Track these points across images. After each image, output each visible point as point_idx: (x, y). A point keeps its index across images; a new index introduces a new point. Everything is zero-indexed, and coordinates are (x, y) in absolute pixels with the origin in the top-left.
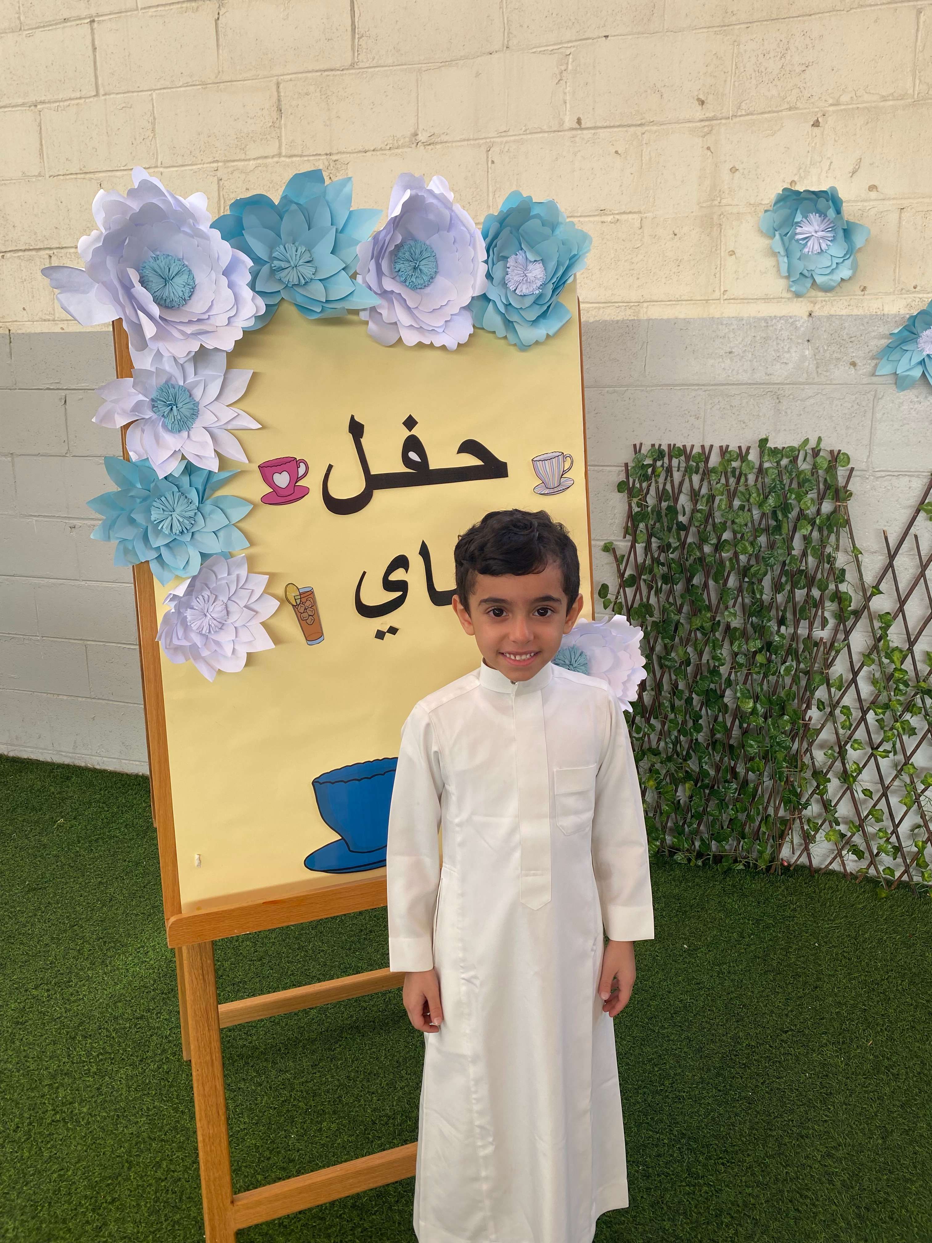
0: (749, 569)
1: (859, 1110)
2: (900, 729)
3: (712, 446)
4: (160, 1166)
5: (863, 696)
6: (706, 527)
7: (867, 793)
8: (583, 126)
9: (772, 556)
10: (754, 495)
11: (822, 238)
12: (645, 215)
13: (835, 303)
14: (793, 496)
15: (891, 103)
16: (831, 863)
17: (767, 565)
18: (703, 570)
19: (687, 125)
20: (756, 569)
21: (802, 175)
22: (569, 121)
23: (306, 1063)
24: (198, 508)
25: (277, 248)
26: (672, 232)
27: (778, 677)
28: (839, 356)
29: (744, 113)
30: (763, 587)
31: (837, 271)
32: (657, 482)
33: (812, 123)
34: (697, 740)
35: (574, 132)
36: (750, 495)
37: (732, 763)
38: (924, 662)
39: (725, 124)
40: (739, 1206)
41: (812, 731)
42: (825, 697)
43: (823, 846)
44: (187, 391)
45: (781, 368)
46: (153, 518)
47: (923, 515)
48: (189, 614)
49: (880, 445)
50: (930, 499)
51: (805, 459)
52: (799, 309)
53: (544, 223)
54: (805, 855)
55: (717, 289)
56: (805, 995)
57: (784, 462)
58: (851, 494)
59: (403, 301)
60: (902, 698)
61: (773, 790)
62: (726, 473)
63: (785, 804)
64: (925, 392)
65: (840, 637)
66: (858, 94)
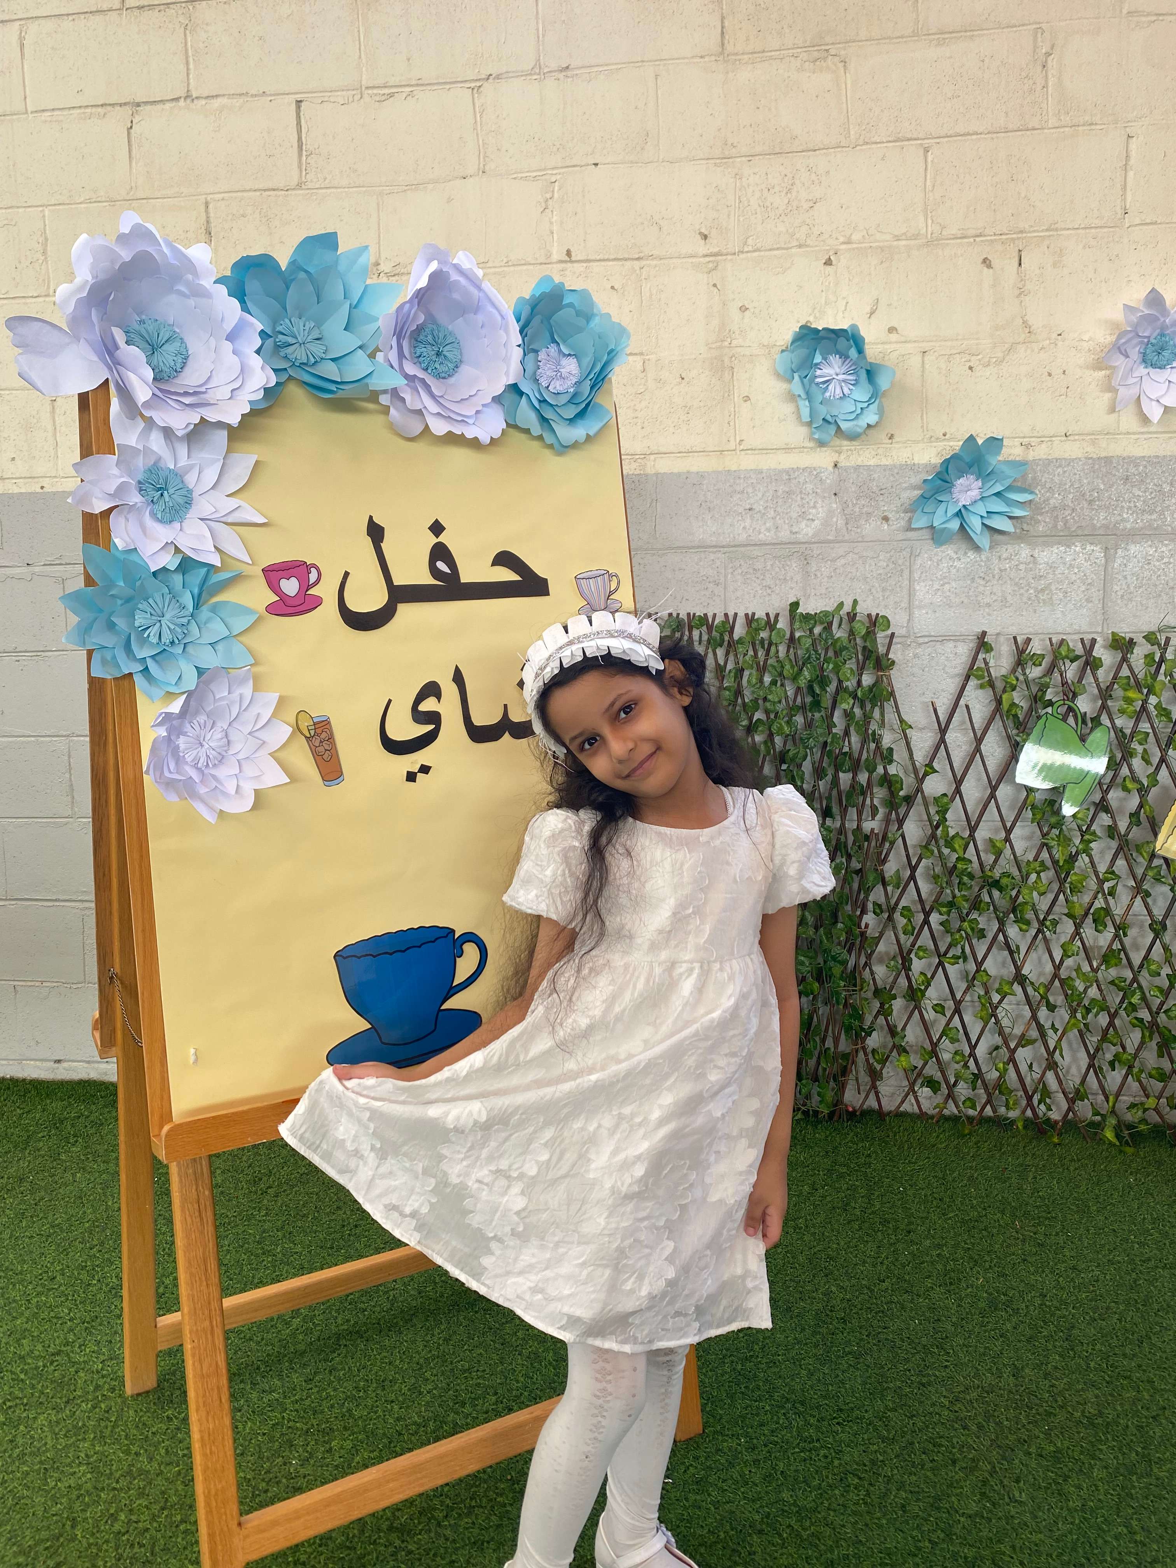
0: (786, 753)
2: (969, 930)
3: (736, 614)
5: (924, 895)
6: (735, 705)
7: (938, 1009)
8: (573, 258)
9: (810, 736)
10: (788, 667)
11: (844, 381)
12: (647, 357)
13: (861, 453)
14: (831, 666)
15: (904, 243)
16: (903, 1102)
17: (806, 748)
19: (690, 260)
20: (794, 752)
21: (817, 315)
22: (557, 254)
23: (297, 1379)
24: (192, 615)
25: (282, 321)
26: (678, 376)
28: (870, 510)
29: (750, 248)
30: (804, 773)
31: (862, 417)
33: (823, 262)
35: (563, 265)
36: (782, 667)
38: (986, 851)
39: (731, 260)
40: (866, 1465)
41: (869, 941)
42: (882, 900)
43: (892, 1082)
44: (179, 475)
45: (807, 526)
46: (137, 624)
47: (973, 683)
48: (182, 742)
49: (920, 607)
50: (980, 663)
51: (840, 625)
52: (823, 459)
53: (578, 313)
54: (872, 1095)
55: (732, 439)
56: (898, 1241)
57: (817, 630)
58: (893, 662)
59: (427, 387)
60: (968, 894)
61: (831, 1017)
62: (753, 644)
63: (846, 1032)
64: (964, 547)
65: (893, 827)
66: (870, 233)
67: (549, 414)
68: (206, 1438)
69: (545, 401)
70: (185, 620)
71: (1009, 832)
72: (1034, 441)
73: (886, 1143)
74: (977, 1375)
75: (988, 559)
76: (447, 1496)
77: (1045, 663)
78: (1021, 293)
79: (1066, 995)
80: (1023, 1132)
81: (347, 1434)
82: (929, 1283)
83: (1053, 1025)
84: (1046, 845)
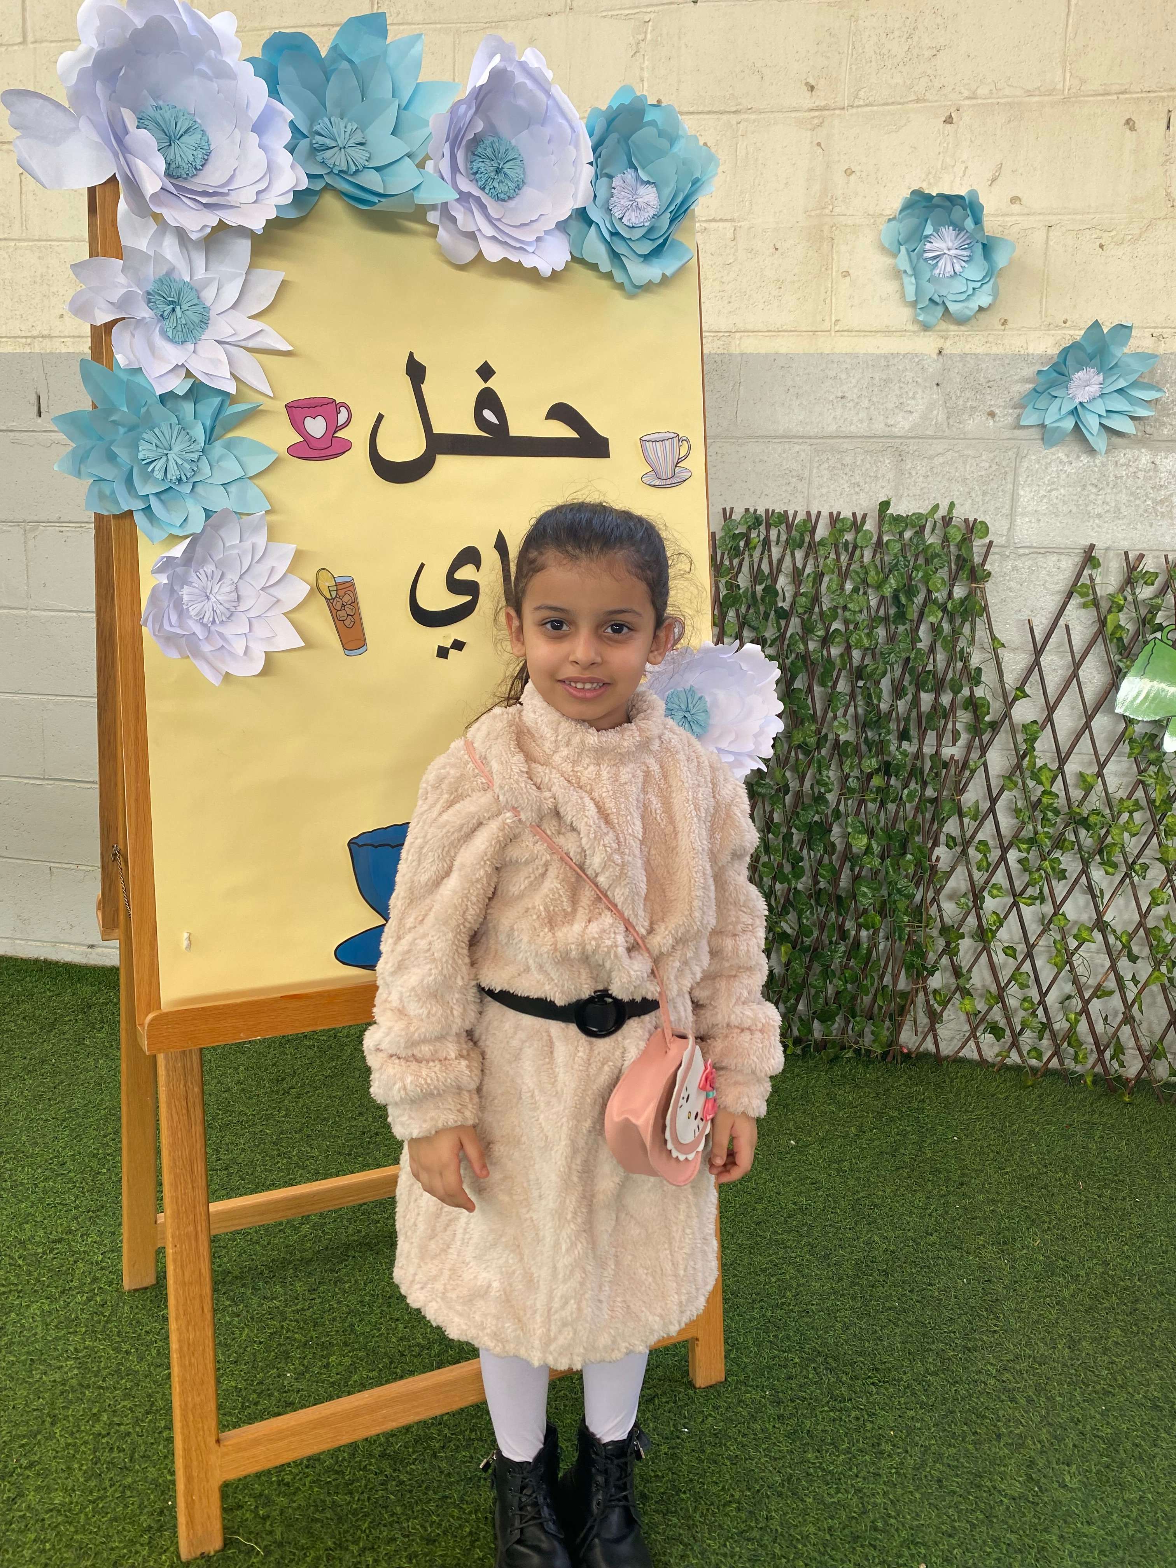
0: (864, 668)
1: (1035, 1317)
2: (1049, 870)
3: (819, 513)
5: (1004, 831)
6: (811, 614)
7: (1009, 952)
9: (892, 651)
10: (872, 573)
11: (956, 256)
12: (740, 224)
13: (969, 339)
14: (920, 574)
15: (1036, 99)
16: (962, 1047)
17: (887, 663)
18: (807, 670)
19: (794, 114)
20: (872, 669)
21: (932, 181)
23: (300, 1287)
24: (203, 451)
25: (320, 120)
26: (772, 246)
27: (898, 806)
28: (975, 404)
29: (861, 102)
30: (881, 690)
31: (975, 298)
32: (751, 556)
33: (943, 119)
34: (795, 888)
36: (867, 573)
37: (841, 919)
38: (1076, 786)
39: (839, 115)
41: (939, 875)
42: (957, 832)
43: (951, 1025)
44: (196, 291)
45: (903, 418)
46: (141, 456)
47: (1075, 601)
48: (185, 593)
49: (1023, 515)
50: (1085, 580)
51: (933, 530)
52: (927, 345)
53: (661, 134)
54: (930, 1038)
55: (827, 318)
56: (949, 1193)
57: (908, 535)
58: (989, 574)
59: (483, 208)
60: (1051, 831)
61: (890, 954)
62: (836, 546)
63: (907, 970)
64: (1076, 449)
65: (975, 755)
66: (999, 86)
67: (620, 248)
68: (185, 1349)
69: (617, 233)
70: (195, 456)
71: (1102, 766)
72: (1167, 332)
73: (942, 1088)
74: (1028, 1344)
75: (1103, 465)
76: (446, 1425)
77: (1158, 583)
78: (1167, 160)
79: (1151, 946)
80: (1091, 1088)
81: (346, 1350)
82: (981, 1240)
84: (1142, 782)
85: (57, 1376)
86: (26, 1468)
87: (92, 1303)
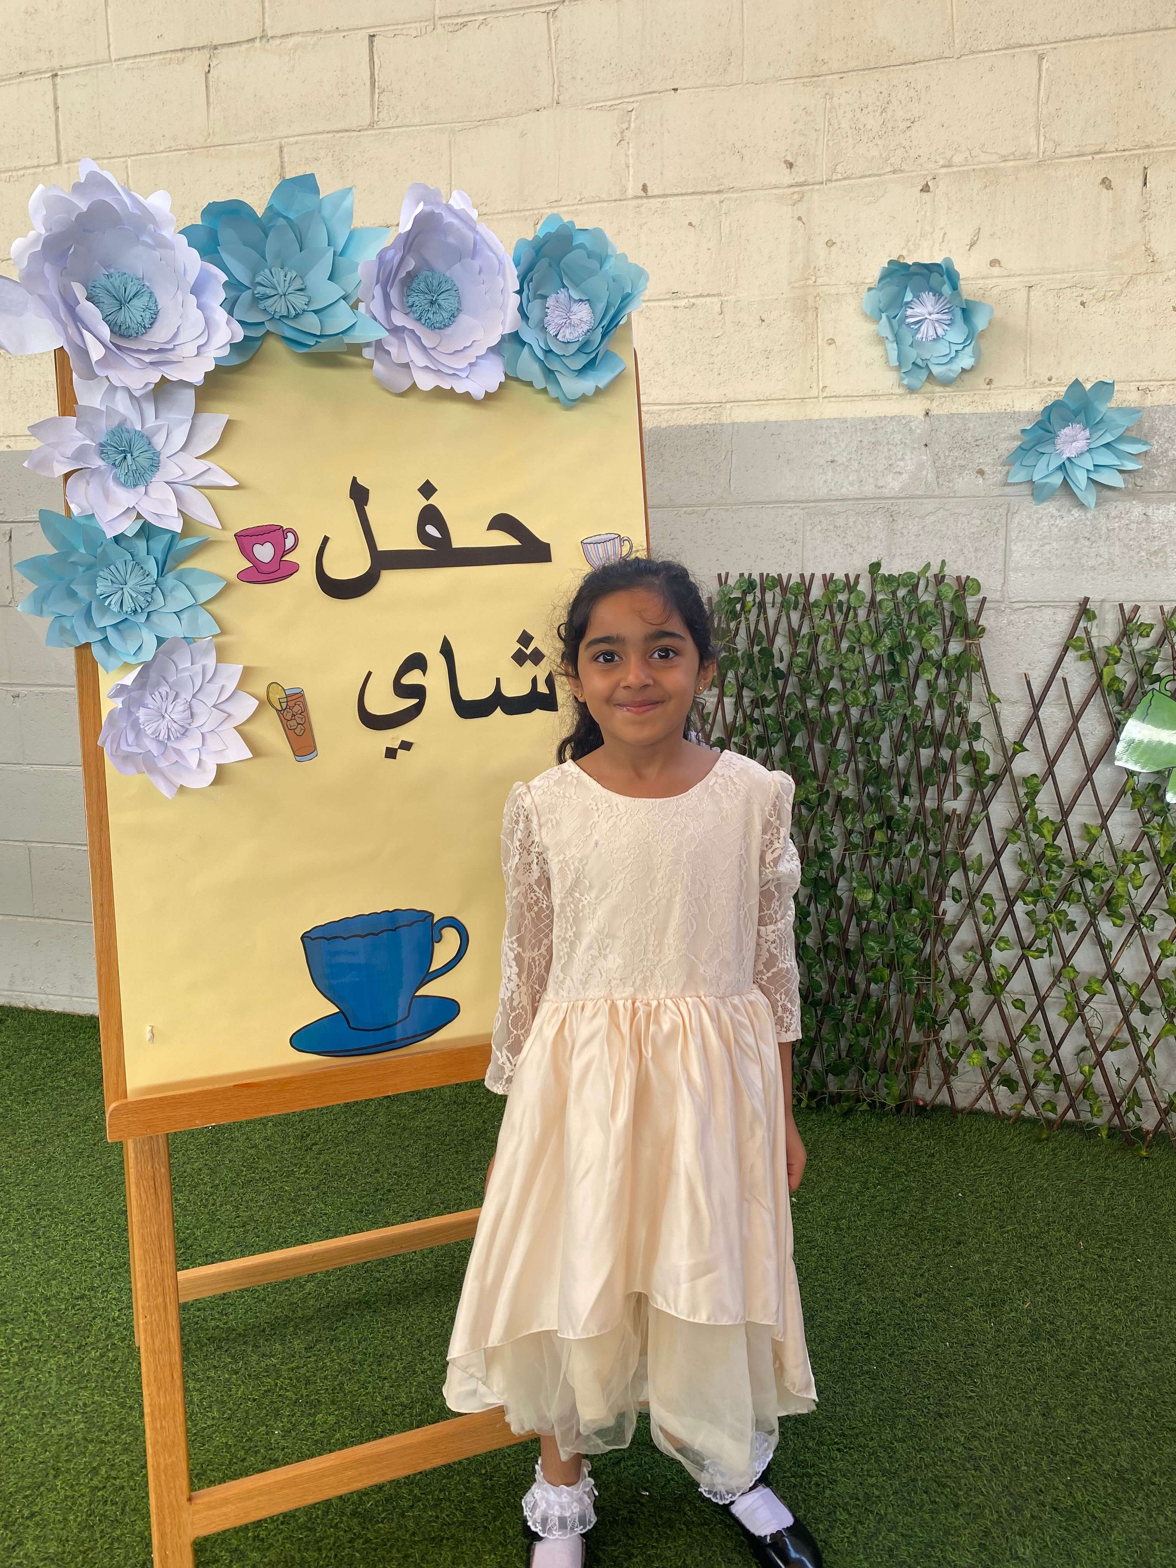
0: (863, 725)
1: (1014, 1383)
2: (1056, 922)
3: (813, 575)
4: (97, 1474)
5: (1010, 884)
6: (808, 674)
7: (1018, 1004)
8: (649, 194)
9: (890, 708)
10: (866, 633)
11: (938, 321)
12: (726, 299)
13: (956, 399)
14: (913, 632)
15: (1012, 163)
16: (978, 1099)
17: (885, 720)
18: (807, 728)
19: (774, 191)
20: (871, 724)
21: (912, 248)
22: (633, 188)
23: (298, 1345)
24: (156, 583)
25: (262, 273)
26: (758, 318)
27: (902, 860)
28: (964, 463)
29: (840, 176)
30: (880, 747)
31: (957, 360)
32: (747, 621)
33: (920, 188)
34: (804, 943)
35: (640, 201)
36: (861, 633)
37: (850, 973)
38: (1081, 837)
39: (818, 190)
40: (859, 1500)
41: (947, 928)
42: (961, 884)
43: (967, 1077)
44: (147, 438)
45: (893, 479)
46: (98, 592)
47: (1071, 655)
49: (1016, 570)
50: (1080, 633)
51: (926, 588)
52: (914, 407)
53: (591, 255)
54: (944, 1091)
55: (814, 385)
56: (945, 1252)
57: (901, 593)
58: (984, 630)
59: (417, 339)
60: (1057, 883)
61: (902, 1006)
62: (831, 608)
63: (918, 1024)
64: (1068, 504)
65: (977, 808)
66: (974, 153)
67: (555, 366)
68: (157, 1413)
69: (551, 351)
70: (148, 588)
71: (1105, 818)
72: (1153, 385)
73: (954, 1143)
74: (1002, 1411)
75: (1094, 518)
76: (417, 1485)
77: (1154, 635)
78: (1145, 216)
79: (1163, 998)
80: (1107, 1140)
82: (969, 1302)
83: (1145, 1029)
84: (1145, 833)
85: (65, 1430)
86: (27, 1518)
87: (104, 1359)
